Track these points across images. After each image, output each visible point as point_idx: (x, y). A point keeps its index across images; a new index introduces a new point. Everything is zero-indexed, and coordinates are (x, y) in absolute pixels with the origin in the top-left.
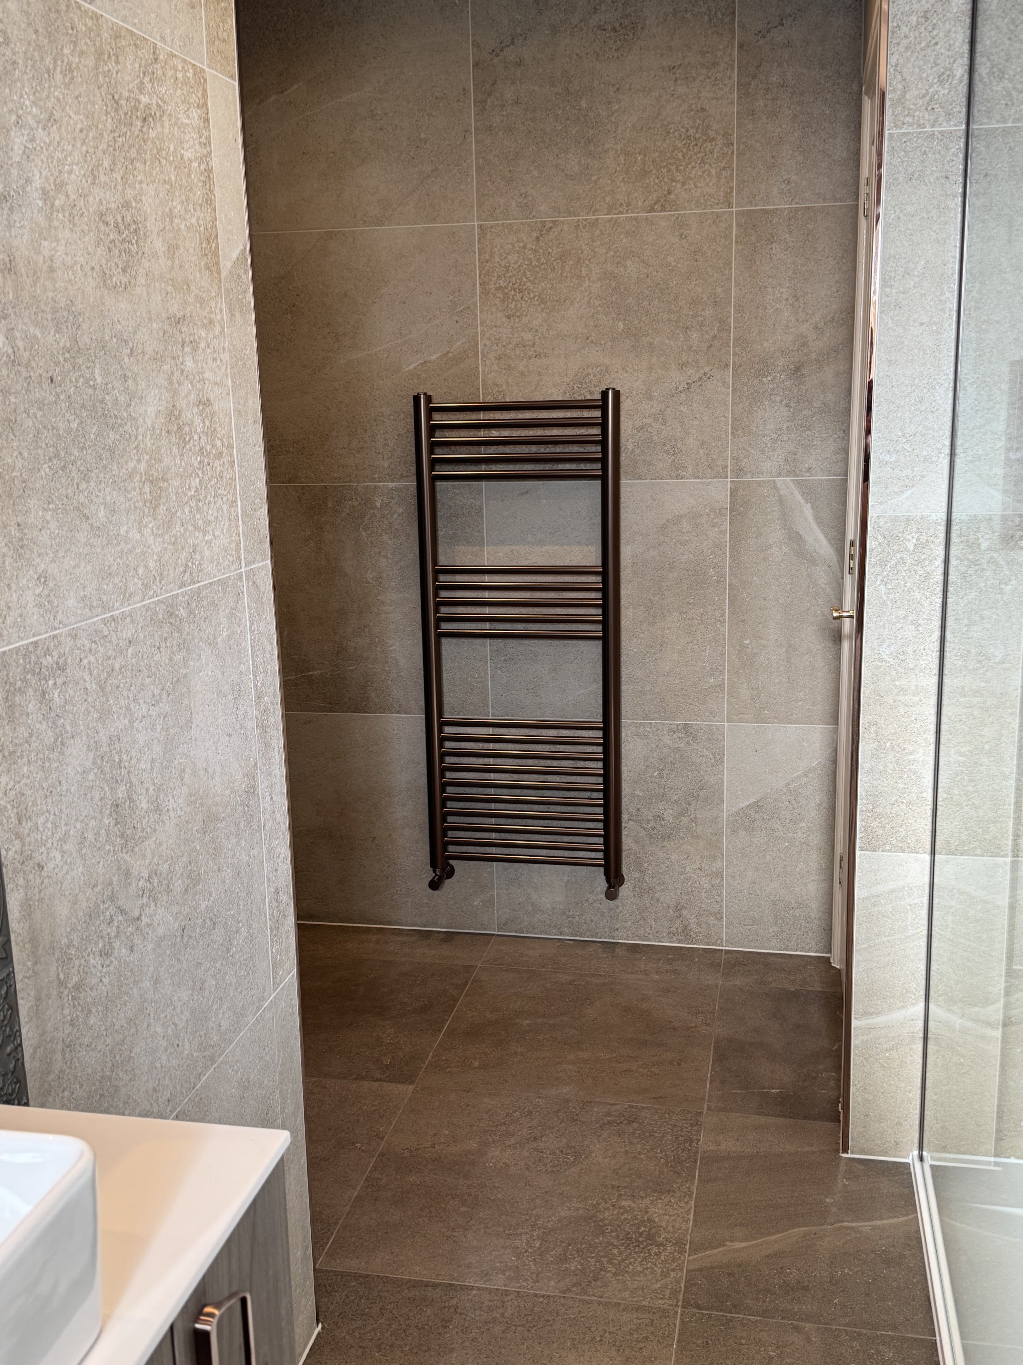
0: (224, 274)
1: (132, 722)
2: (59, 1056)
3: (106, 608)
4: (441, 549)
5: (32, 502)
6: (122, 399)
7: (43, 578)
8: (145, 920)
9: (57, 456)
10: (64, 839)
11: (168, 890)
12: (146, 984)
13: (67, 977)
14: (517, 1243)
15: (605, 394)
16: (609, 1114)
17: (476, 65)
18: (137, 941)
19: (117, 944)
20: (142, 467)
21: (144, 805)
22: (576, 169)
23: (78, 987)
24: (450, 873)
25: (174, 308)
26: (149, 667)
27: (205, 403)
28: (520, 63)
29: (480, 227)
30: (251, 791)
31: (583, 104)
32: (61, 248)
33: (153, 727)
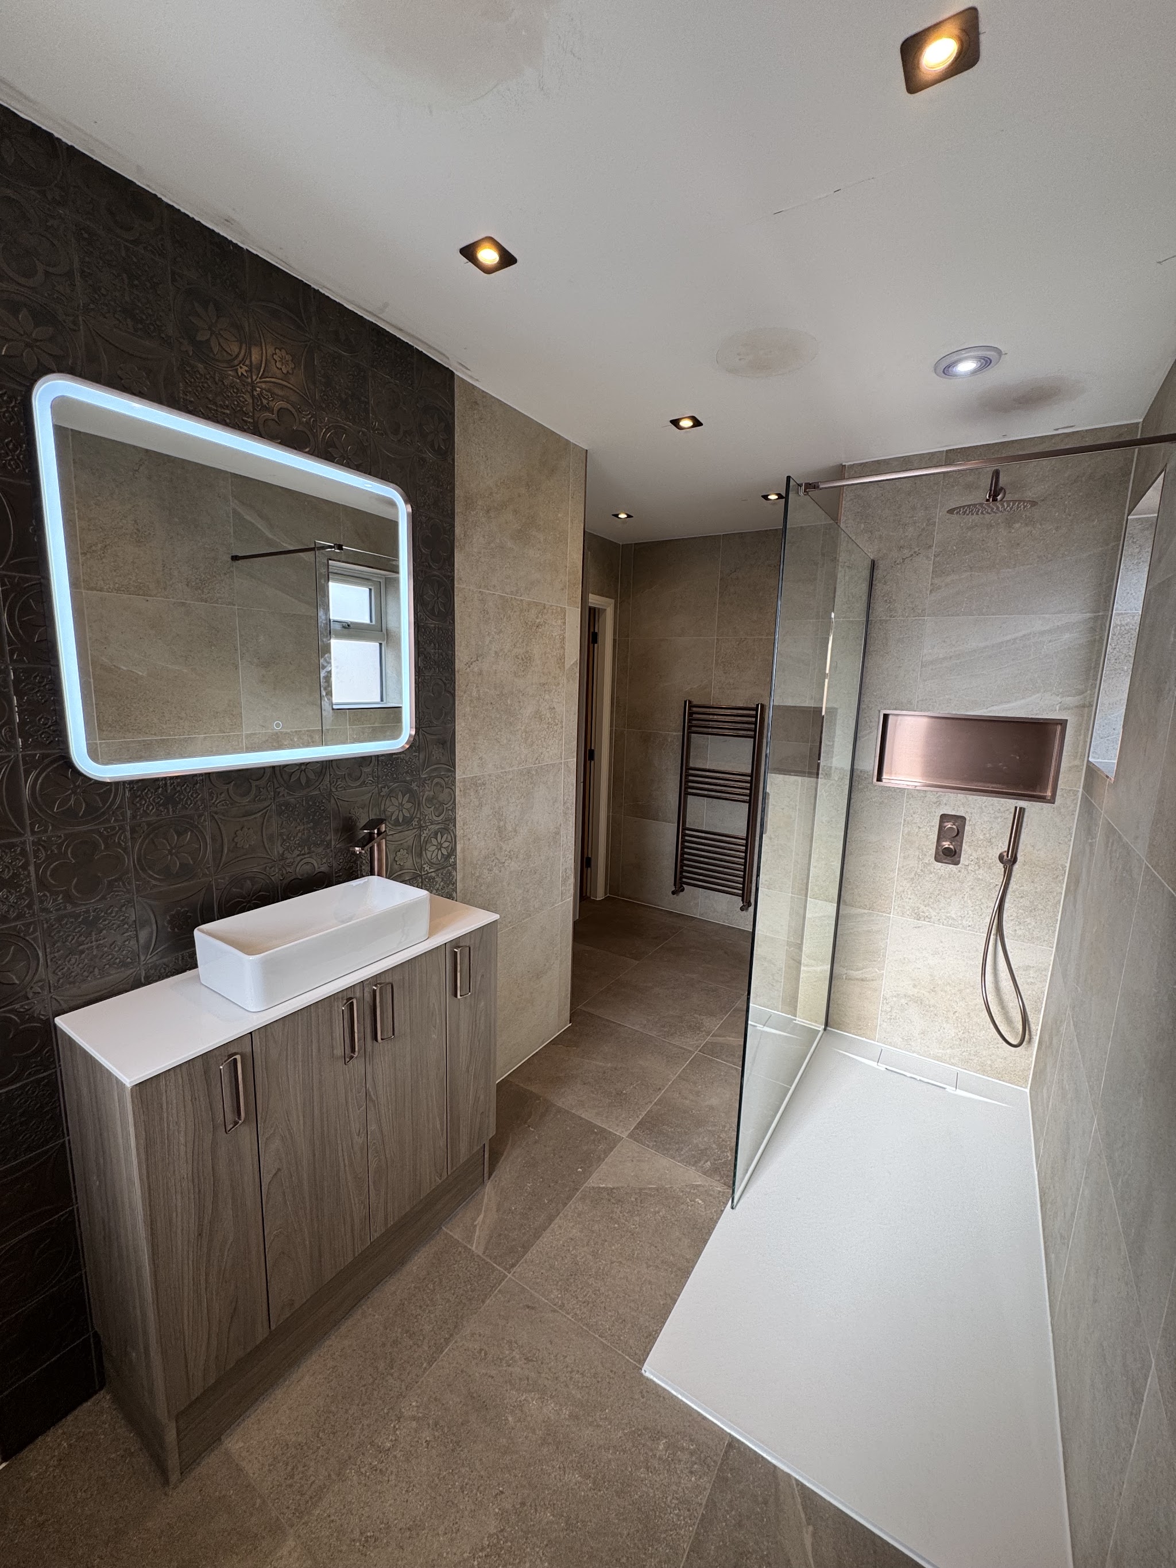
0: (567, 667)
1: (509, 803)
2: (469, 895)
3: (502, 768)
4: (691, 760)
5: (480, 737)
6: (517, 708)
7: (481, 758)
8: (506, 864)
9: (491, 724)
10: (479, 833)
11: (517, 857)
12: (504, 883)
13: (475, 873)
14: (649, 1018)
15: (758, 705)
16: (707, 987)
17: (721, 579)
18: (502, 869)
19: (495, 868)
20: (523, 728)
21: (510, 829)
22: (755, 619)
23: (478, 877)
24: (683, 890)
25: (543, 681)
26: (517, 788)
27: (552, 709)
28: (737, 579)
29: (717, 639)
30: (558, 833)
31: (761, 594)
32: (500, 667)
33: (517, 806)
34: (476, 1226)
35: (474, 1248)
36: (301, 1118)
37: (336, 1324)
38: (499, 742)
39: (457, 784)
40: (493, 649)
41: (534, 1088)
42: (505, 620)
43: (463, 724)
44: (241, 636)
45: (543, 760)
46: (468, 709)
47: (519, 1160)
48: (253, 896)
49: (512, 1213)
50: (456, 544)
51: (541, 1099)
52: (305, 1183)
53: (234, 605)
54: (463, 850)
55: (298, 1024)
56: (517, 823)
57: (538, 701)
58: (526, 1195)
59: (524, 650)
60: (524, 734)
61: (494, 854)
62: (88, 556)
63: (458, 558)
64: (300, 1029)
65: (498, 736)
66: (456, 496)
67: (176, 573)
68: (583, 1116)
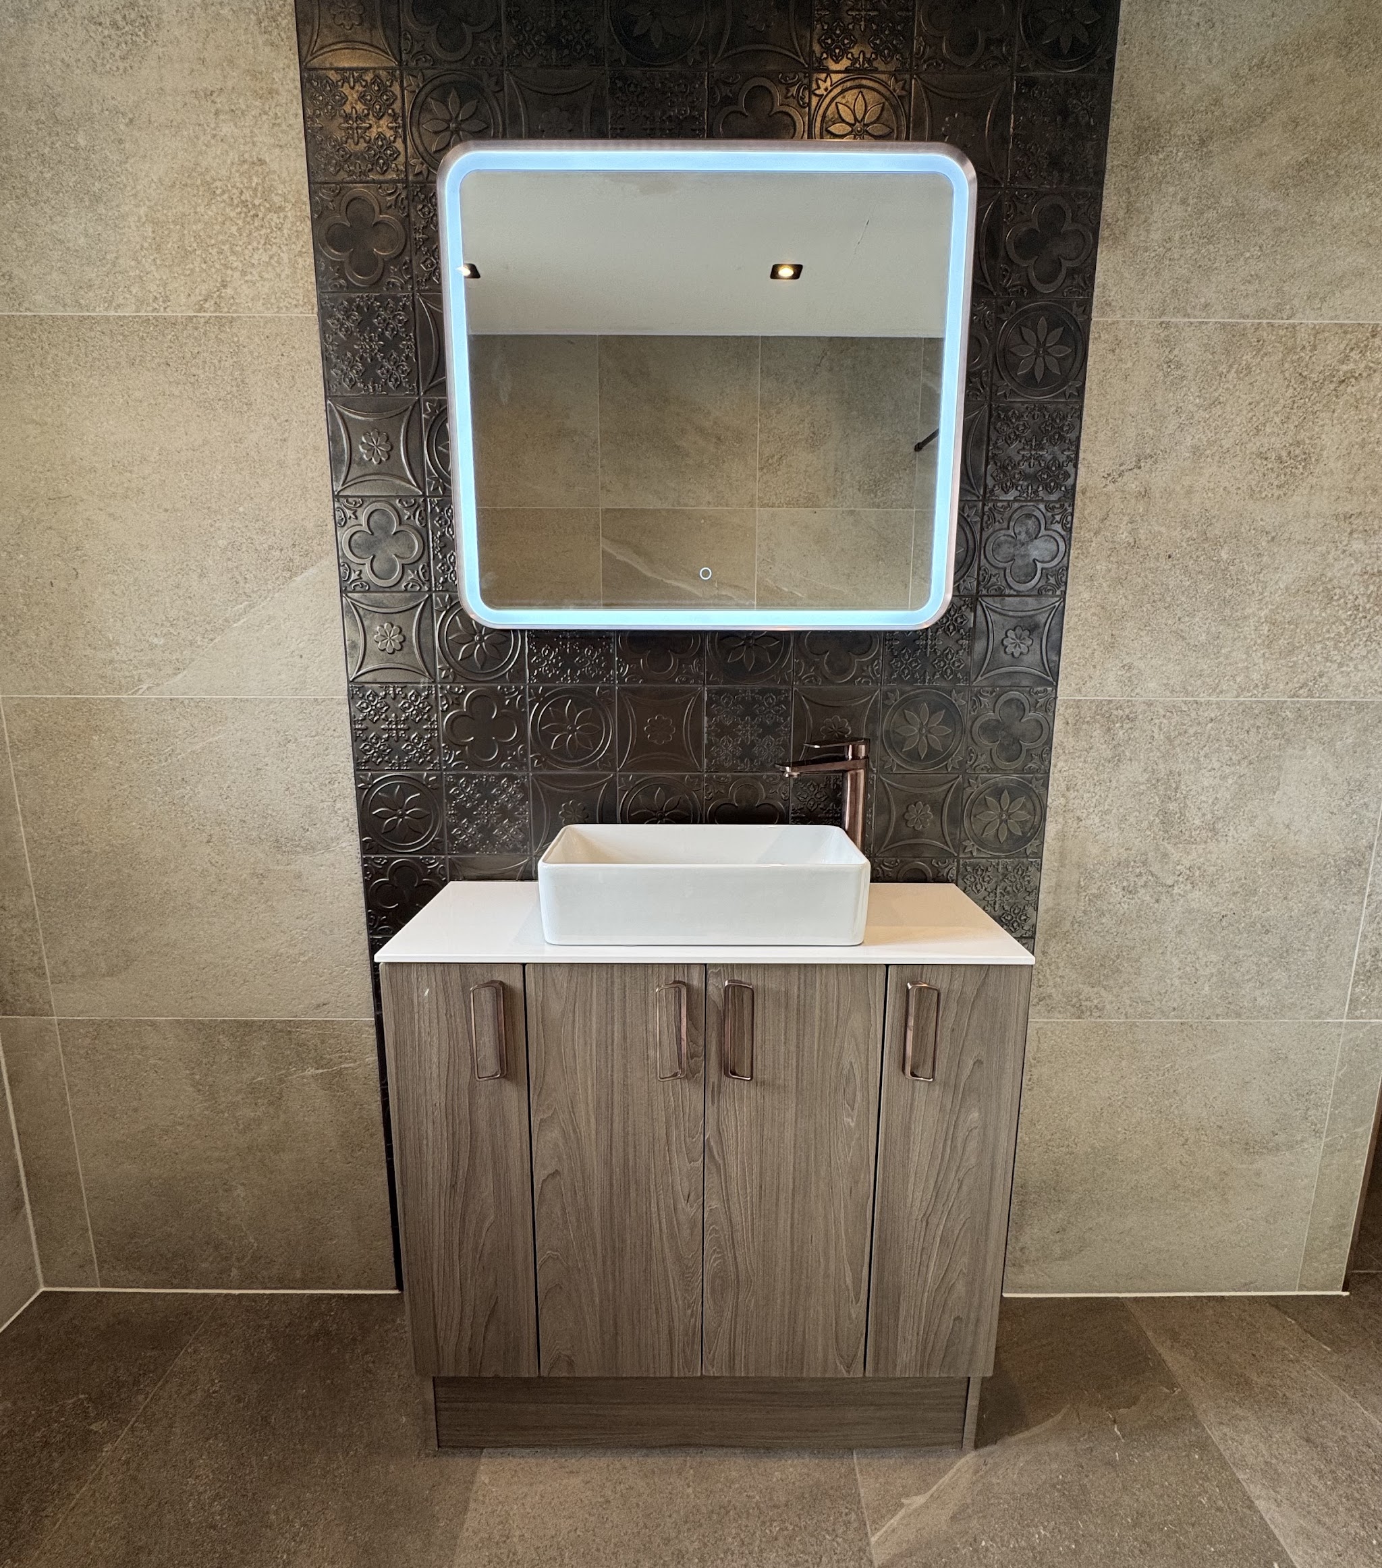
34: (902, 1506)
35: (873, 1540)
36: (593, 1120)
37: (648, 1447)
38: (1184, 638)
39: (1060, 709)
40: (1189, 442)
41: (1175, 1360)
42: (1232, 374)
43: (1086, 596)
44: (916, 546)
45: (1326, 688)
46: (1102, 567)
47: (1055, 1466)
48: (666, 812)
49: (976, 1550)
50: (1104, 232)
51: (1177, 1391)
52: (596, 1214)
53: (912, 508)
54: (1062, 836)
55: (592, 983)
56: (1220, 813)
57: (1324, 556)
58: (1023, 1543)
59: (1289, 439)
60: (1266, 628)
61: (1144, 863)
62: (765, 471)
63: (1107, 263)
64: (594, 992)
65: (1182, 626)
66: (1112, 133)
67: (848, 477)
68: (1261, 1504)
